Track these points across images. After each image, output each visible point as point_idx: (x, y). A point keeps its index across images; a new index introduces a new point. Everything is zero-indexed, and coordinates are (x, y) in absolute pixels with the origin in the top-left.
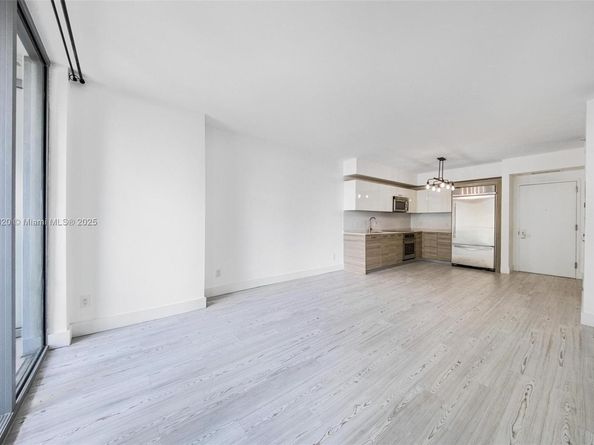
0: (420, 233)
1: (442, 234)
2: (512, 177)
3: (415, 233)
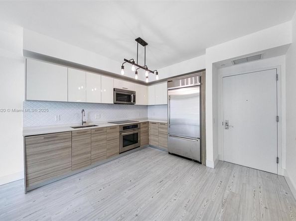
1: (161, 124)
3: (140, 123)
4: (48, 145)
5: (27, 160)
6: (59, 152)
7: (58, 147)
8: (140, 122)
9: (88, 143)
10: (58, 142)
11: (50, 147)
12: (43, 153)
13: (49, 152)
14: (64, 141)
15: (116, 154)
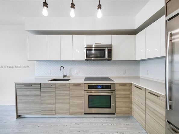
3: (115, 84)
4: (27, 91)
5: (17, 98)
6: (33, 98)
7: (32, 94)
8: (116, 81)
9: (52, 96)
10: (32, 90)
11: (28, 93)
12: (24, 96)
13: (28, 96)
14: (35, 90)
15: (81, 113)
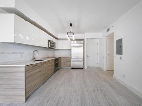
0: (60, 57)
2: (87, 38)
